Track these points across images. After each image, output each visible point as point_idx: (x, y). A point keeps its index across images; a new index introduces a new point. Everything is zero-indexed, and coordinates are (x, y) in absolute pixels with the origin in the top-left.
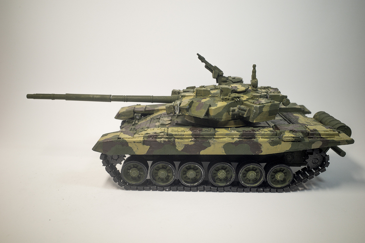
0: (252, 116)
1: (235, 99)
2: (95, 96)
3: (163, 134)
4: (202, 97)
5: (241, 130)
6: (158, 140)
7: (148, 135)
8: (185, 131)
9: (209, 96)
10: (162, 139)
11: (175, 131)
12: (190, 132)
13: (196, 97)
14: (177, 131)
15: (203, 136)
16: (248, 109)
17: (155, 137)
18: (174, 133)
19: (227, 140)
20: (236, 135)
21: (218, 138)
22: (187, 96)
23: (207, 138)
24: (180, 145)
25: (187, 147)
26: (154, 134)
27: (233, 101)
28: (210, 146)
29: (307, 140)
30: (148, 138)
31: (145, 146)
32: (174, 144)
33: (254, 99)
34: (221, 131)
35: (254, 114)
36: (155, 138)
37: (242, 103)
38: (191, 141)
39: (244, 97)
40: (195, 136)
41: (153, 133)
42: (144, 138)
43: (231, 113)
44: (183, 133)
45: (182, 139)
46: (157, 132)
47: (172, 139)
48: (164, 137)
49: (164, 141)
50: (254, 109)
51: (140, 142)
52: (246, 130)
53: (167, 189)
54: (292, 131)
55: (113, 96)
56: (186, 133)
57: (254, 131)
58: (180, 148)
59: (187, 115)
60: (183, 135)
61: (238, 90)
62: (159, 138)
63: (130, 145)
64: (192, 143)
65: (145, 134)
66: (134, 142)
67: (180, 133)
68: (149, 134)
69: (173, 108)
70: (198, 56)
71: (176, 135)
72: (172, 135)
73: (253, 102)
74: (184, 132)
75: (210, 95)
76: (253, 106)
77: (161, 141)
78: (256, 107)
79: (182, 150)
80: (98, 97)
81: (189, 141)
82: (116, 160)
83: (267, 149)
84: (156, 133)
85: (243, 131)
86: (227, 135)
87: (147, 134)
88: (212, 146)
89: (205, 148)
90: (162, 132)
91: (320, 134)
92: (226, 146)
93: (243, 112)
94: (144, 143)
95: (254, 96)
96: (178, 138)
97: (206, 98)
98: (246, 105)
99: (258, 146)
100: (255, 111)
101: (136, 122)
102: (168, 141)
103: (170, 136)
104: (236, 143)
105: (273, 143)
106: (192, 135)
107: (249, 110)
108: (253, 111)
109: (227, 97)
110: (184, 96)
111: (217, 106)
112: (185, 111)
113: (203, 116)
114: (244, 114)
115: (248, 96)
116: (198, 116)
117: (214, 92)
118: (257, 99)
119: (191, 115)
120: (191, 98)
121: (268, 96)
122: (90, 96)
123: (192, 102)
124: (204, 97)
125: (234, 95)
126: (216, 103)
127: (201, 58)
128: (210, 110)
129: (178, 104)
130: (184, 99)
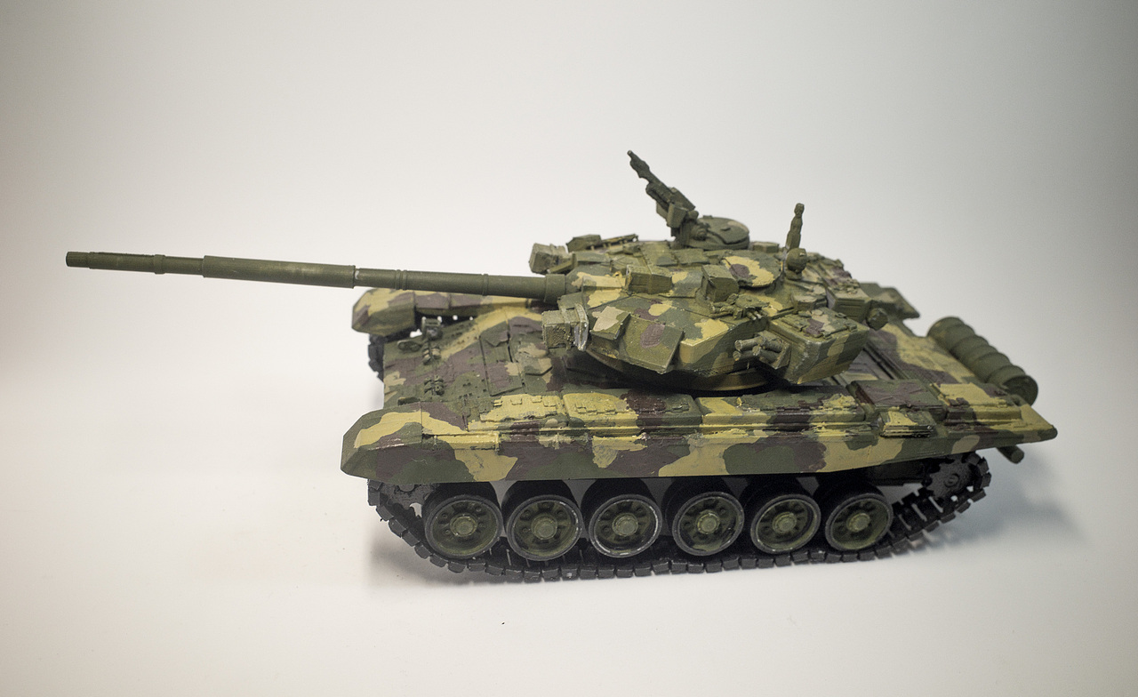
0: (794, 367)
1: (750, 314)
2: (304, 270)
3: (553, 420)
4: (646, 296)
5: (771, 406)
6: (543, 439)
7: (511, 424)
8: (617, 410)
9: (667, 295)
10: (555, 438)
11: (590, 412)
12: (632, 415)
13: (630, 295)
14: (594, 411)
15: (668, 424)
16: (786, 346)
17: (531, 430)
18: (585, 418)
19: (735, 435)
20: (758, 420)
21: (709, 431)
22: (601, 288)
23: (683, 433)
24: (605, 453)
25: (624, 457)
26: (527, 420)
27: (744, 321)
28: (688, 453)
29: (943, 432)
30: (511, 434)
31: (505, 458)
32: (587, 452)
33: (797, 314)
34: (717, 407)
36: (533, 433)
37: (765, 324)
38: (637, 442)
39: (773, 307)
40: (646, 425)
41: (525, 418)
42: (500, 435)
43: (737, 357)
44: (612, 418)
45: (609, 434)
46: (536, 415)
47: (585, 438)
48: (559, 429)
49: (562, 444)
51: (491, 447)
52: (785, 406)
54: (907, 408)
55: (361, 270)
56: (619, 417)
57: (807, 407)
58: (603, 461)
59: (614, 358)
60: (614, 424)
61: (756, 283)
62: (544, 433)
63: (459, 456)
64: (640, 447)
65: (501, 421)
66: (473, 448)
67: (603, 417)
68: (514, 419)
69: (567, 331)
70: (630, 159)
71: (592, 423)
72: (582, 424)
73: (800, 327)
74: (616, 413)
75: (672, 293)
76: (804, 342)
77: (551, 443)
78: (811, 345)
79: (609, 467)
80: (313, 270)
81: (629, 442)
83: (838, 458)
84: (533, 417)
85: (778, 408)
86: (735, 420)
87: (508, 419)
88: (694, 455)
89: (672, 459)
90: (551, 415)
91: (974, 415)
92: (733, 452)
93: (773, 355)
94: (502, 449)
95: (800, 303)
96: (600, 434)
97: (659, 302)
98: (777, 331)
99: (817, 449)
102: (572, 442)
103: (576, 427)
104: (760, 444)
105: (856, 443)
106: (638, 422)
107: (789, 350)
108: (802, 356)
109: (727, 307)
110: (593, 289)
111: (701, 337)
112: (608, 347)
113: (663, 366)
114: (775, 360)
115: (780, 301)
116: (649, 365)
117: (678, 277)
118: (808, 313)
119: (626, 360)
120: (614, 295)
121: (832, 302)
122: (288, 268)
123: (629, 318)
124: (654, 297)
125: (746, 300)
126: (696, 324)
127: (639, 166)
128: (682, 349)
129: (583, 323)
130: (595, 300)
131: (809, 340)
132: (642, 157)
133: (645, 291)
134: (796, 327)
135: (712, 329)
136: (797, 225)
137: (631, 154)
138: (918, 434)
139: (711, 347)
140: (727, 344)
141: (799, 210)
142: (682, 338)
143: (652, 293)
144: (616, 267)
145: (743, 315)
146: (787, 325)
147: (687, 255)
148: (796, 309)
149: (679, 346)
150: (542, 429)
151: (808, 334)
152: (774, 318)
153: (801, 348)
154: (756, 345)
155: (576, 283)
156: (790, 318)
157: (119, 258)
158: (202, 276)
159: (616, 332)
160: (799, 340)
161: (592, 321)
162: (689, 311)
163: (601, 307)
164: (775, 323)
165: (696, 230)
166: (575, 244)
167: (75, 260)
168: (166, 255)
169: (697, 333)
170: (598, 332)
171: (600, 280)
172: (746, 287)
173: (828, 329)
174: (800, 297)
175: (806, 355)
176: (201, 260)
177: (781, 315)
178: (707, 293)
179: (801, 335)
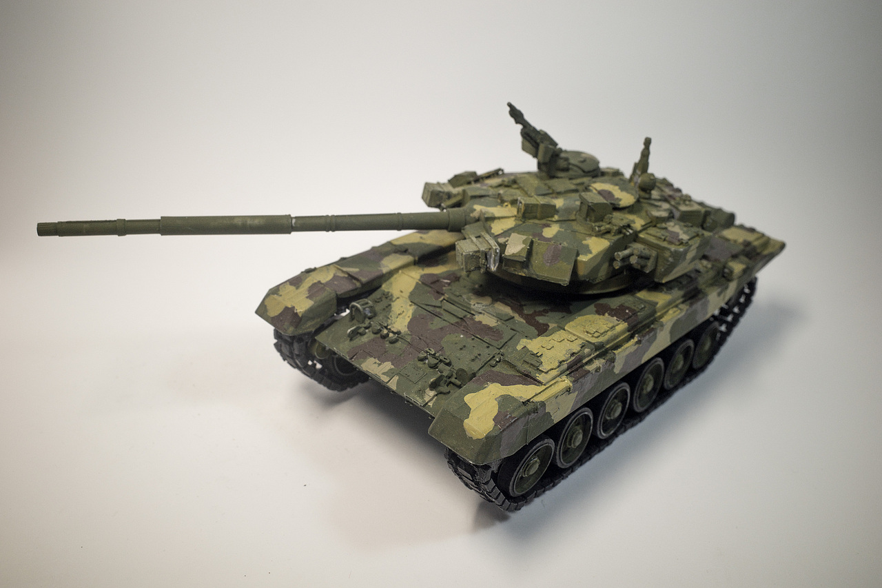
0: (661, 269)
1: (624, 231)
2: (249, 222)
4: (537, 221)
9: (554, 219)
13: (524, 222)
16: (654, 253)
17: (579, 365)
22: (499, 218)
27: (621, 235)
33: (655, 226)
35: (667, 266)
36: (581, 367)
37: (635, 237)
39: (638, 223)
41: (571, 357)
43: (617, 265)
46: (575, 351)
50: (670, 256)
55: (296, 218)
59: (524, 275)
61: (623, 203)
69: (483, 258)
70: (508, 109)
73: (663, 237)
75: (556, 217)
76: (669, 249)
78: (676, 251)
80: (256, 222)
84: (573, 354)
90: (583, 346)
93: (643, 262)
95: (657, 218)
97: (548, 226)
98: (644, 242)
107: (657, 258)
108: (668, 261)
109: (605, 226)
110: (493, 219)
111: (591, 253)
112: (518, 266)
113: (564, 279)
114: (645, 266)
115: (641, 217)
116: (553, 279)
117: (559, 203)
118: (664, 225)
119: (534, 276)
120: (510, 223)
121: (677, 214)
122: (236, 221)
123: (532, 243)
124: (544, 222)
125: (619, 219)
126: (584, 242)
127: (516, 114)
128: (579, 264)
129: (496, 249)
130: (497, 228)
131: (673, 248)
132: (518, 107)
133: (535, 218)
134: (660, 238)
135: (597, 246)
136: (645, 154)
137: (510, 105)
139: (599, 259)
140: (609, 255)
141: (648, 142)
142: (578, 255)
143: (541, 219)
144: (505, 198)
145: (619, 232)
146: (650, 236)
147: (560, 184)
148: (654, 222)
149: (576, 262)
150: (584, 361)
151: (671, 243)
152: (640, 231)
153: (667, 254)
154: (632, 255)
155: (475, 215)
156: (652, 231)
157: (85, 226)
158: (159, 235)
159: (524, 254)
160: (664, 249)
161: (503, 247)
162: (575, 232)
163: (507, 233)
164: (641, 235)
165: (562, 164)
166: (456, 180)
167: (45, 230)
168: (126, 219)
169: (587, 250)
170: (509, 256)
171: (496, 211)
172: (616, 208)
173: (685, 237)
174: (656, 213)
175: (671, 259)
176: (159, 220)
177: (645, 228)
178: (588, 215)
179: (665, 244)
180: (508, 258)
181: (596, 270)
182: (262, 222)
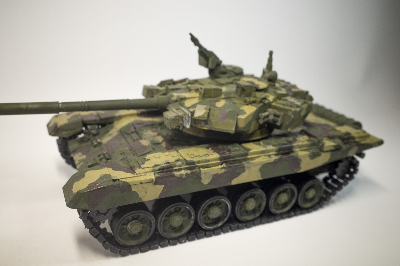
0: (286, 123)
1: (264, 101)
2: (30, 106)
3: (179, 163)
4: (211, 99)
5: (276, 144)
6: (177, 174)
7: (158, 168)
8: (209, 154)
9: (221, 98)
10: (183, 172)
11: (196, 156)
12: (216, 155)
13: (204, 100)
14: (198, 156)
15: (233, 157)
16: (282, 114)
17: (169, 169)
18: (195, 160)
19: (264, 159)
20: (271, 151)
21: (252, 159)
22: (189, 98)
23: (240, 161)
24: (207, 176)
25: (216, 177)
26: (166, 165)
27: (261, 104)
28: (244, 171)
29: (344, 147)
30: (159, 173)
31: (158, 186)
32: (198, 177)
33: (280, 99)
34: (253, 148)
35: (290, 121)
36: (170, 171)
37: (269, 105)
38: (222, 168)
39: (271, 97)
40: (224, 160)
41: (165, 164)
42: (154, 174)
43: (261, 122)
44: (208, 158)
45: (207, 167)
46: (170, 161)
47: (197, 170)
48: (183, 167)
49: (187, 174)
51: (151, 181)
52: (282, 142)
53: (183, 241)
54: (331, 138)
55: (61, 103)
56: (211, 157)
57: (291, 142)
58: (206, 181)
59: (207, 129)
60: (209, 161)
61: (260, 87)
62: (176, 170)
63: (134, 189)
64: (223, 171)
65: (153, 167)
66: (141, 183)
67: (204, 158)
68: (159, 165)
69: (180, 120)
70: (191, 37)
71: (199, 162)
72: (193, 163)
74: (209, 155)
75: (223, 96)
76: (291, 110)
77: (181, 175)
78: (295, 111)
79: (209, 184)
80: (36, 106)
81: (218, 169)
82: (105, 214)
83: (306, 165)
84: (168, 163)
85: (280, 144)
86: (262, 152)
87: (156, 166)
88: (247, 171)
89: (238, 174)
90: (178, 160)
91: (354, 138)
92: (264, 167)
93: (276, 118)
94: (157, 182)
96: (203, 167)
97: (219, 101)
98: (275, 108)
99: (297, 161)
100: (292, 116)
101: (99, 140)
102: (191, 173)
103: (191, 165)
104: (275, 163)
105: (313, 156)
106: (220, 159)
108: (290, 117)
109: (252, 99)
110: (184, 99)
111: (246, 113)
112: (203, 124)
113: (232, 130)
114: (277, 121)
115: (271, 94)
116: (225, 130)
117: (224, 89)
118: (285, 98)
119: (213, 129)
120: (196, 101)
121: (291, 93)
122: (21, 106)
123: (210, 110)
124: (216, 99)
125: (260, 95)
126: (241, 108)
127: (194, 40)
128: (238, 120)
129: (188, 114)
130: (188, 103)
131: (293, 109)
132: (196, 36)
133: (210, 97)
134: (285, 105)
135: (250, 110)
136: (270, 60)
137: (191, 34)
138: (337, 149)
139: (251, 118)
140: (256, 116)
141: (271, 53)
142: (238, 115)
143: (214, 97)
144: (192, 88)
145: (261, 102)
146: (279, 104)
147: (223, 80)
148: (279, 97)
149: (237, 119)
150: (175, 168)
151: (291, 106)
152: (272, 102)
153: (290, 113)
154: (270, 114)
155: (174, 98)
156: (279, 101)
159: (206, 116)
160: (288, 110)
161: (193, 113)
162: (234, 103)
163: (194, 106)
164: (274, 104)
165: (222, 69)
166: (162, 84)
169: (243, 112)
170: (197, 117)
171: (187, 95)
172: (258, 90)
173: (299, 104)
174: (279, 92)
177: (274, 100)
178: (241, 94)
179: (288, 108)
180: (196, 118)
181: (249, 124)
182: (39, 106)
